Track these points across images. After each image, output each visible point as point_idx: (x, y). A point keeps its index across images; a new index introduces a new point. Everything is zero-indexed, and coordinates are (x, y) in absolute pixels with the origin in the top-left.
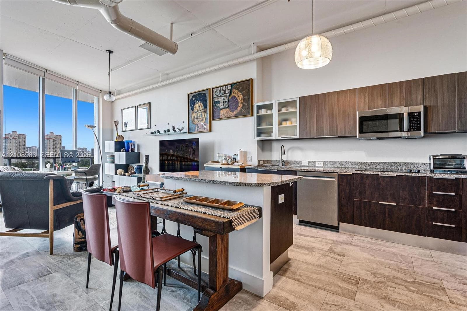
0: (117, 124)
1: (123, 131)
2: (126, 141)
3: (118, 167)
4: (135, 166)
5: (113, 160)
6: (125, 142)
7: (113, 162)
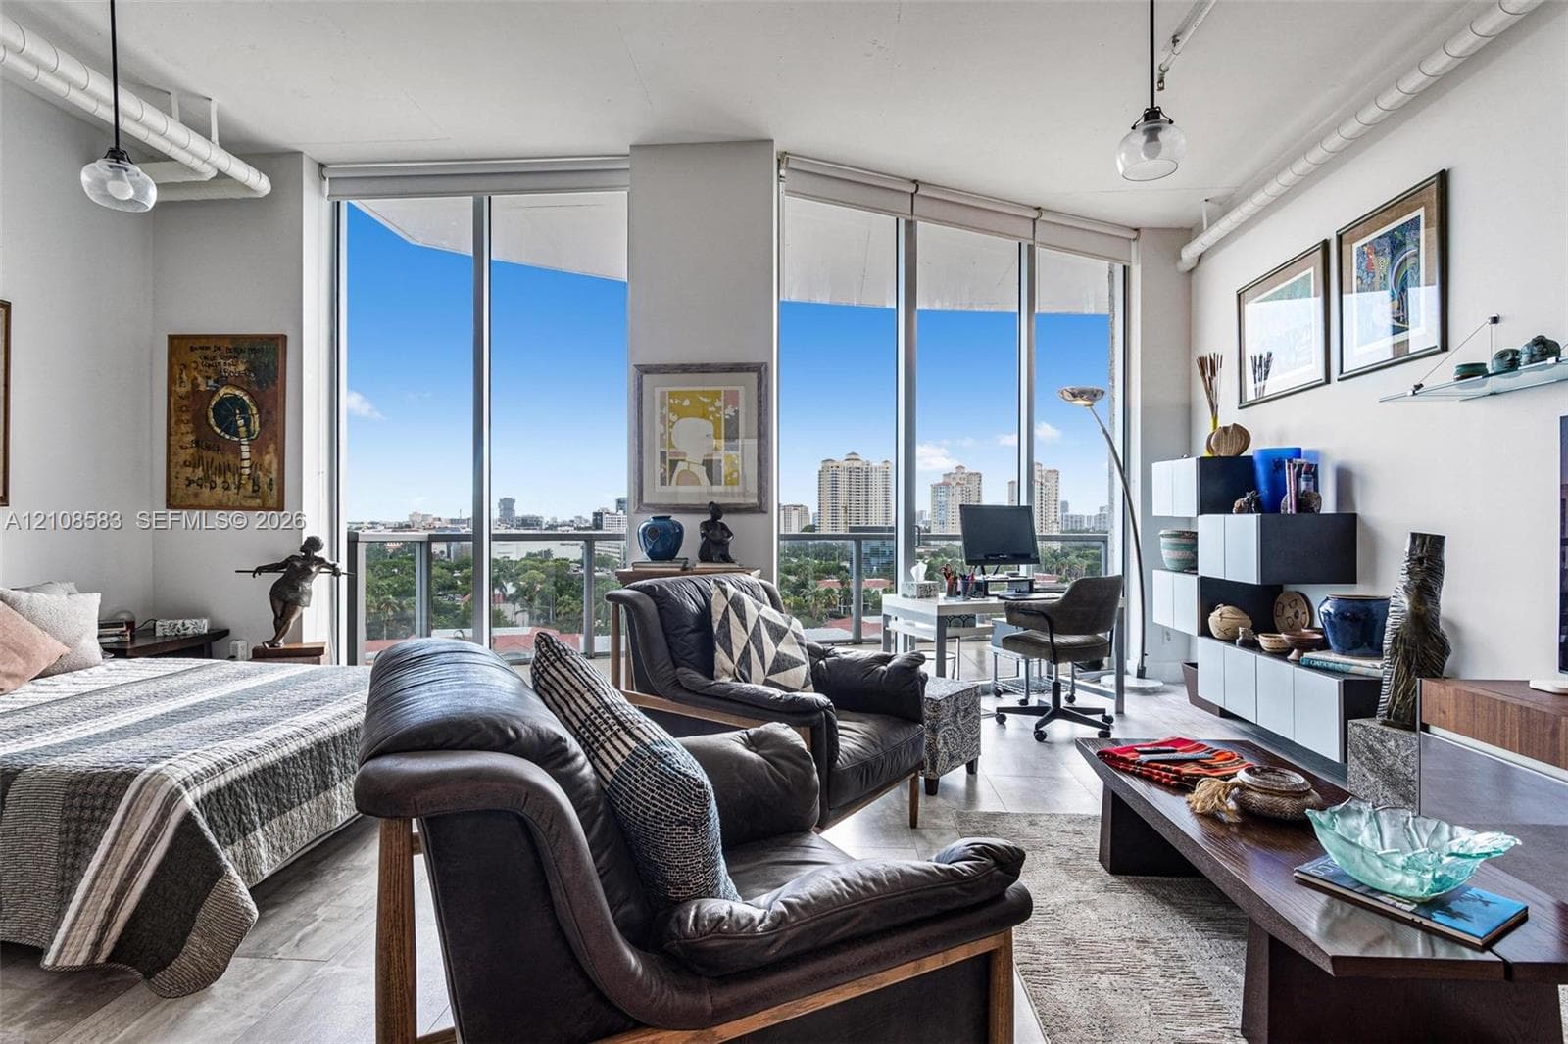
0: (1213, 373)
1: (1243, 405)
2: (1263, 451)
3: (1213, 593)
4: (1324, 600)
5: (1187, 554)
6: (1256, 458)
7: (1189, 565)
